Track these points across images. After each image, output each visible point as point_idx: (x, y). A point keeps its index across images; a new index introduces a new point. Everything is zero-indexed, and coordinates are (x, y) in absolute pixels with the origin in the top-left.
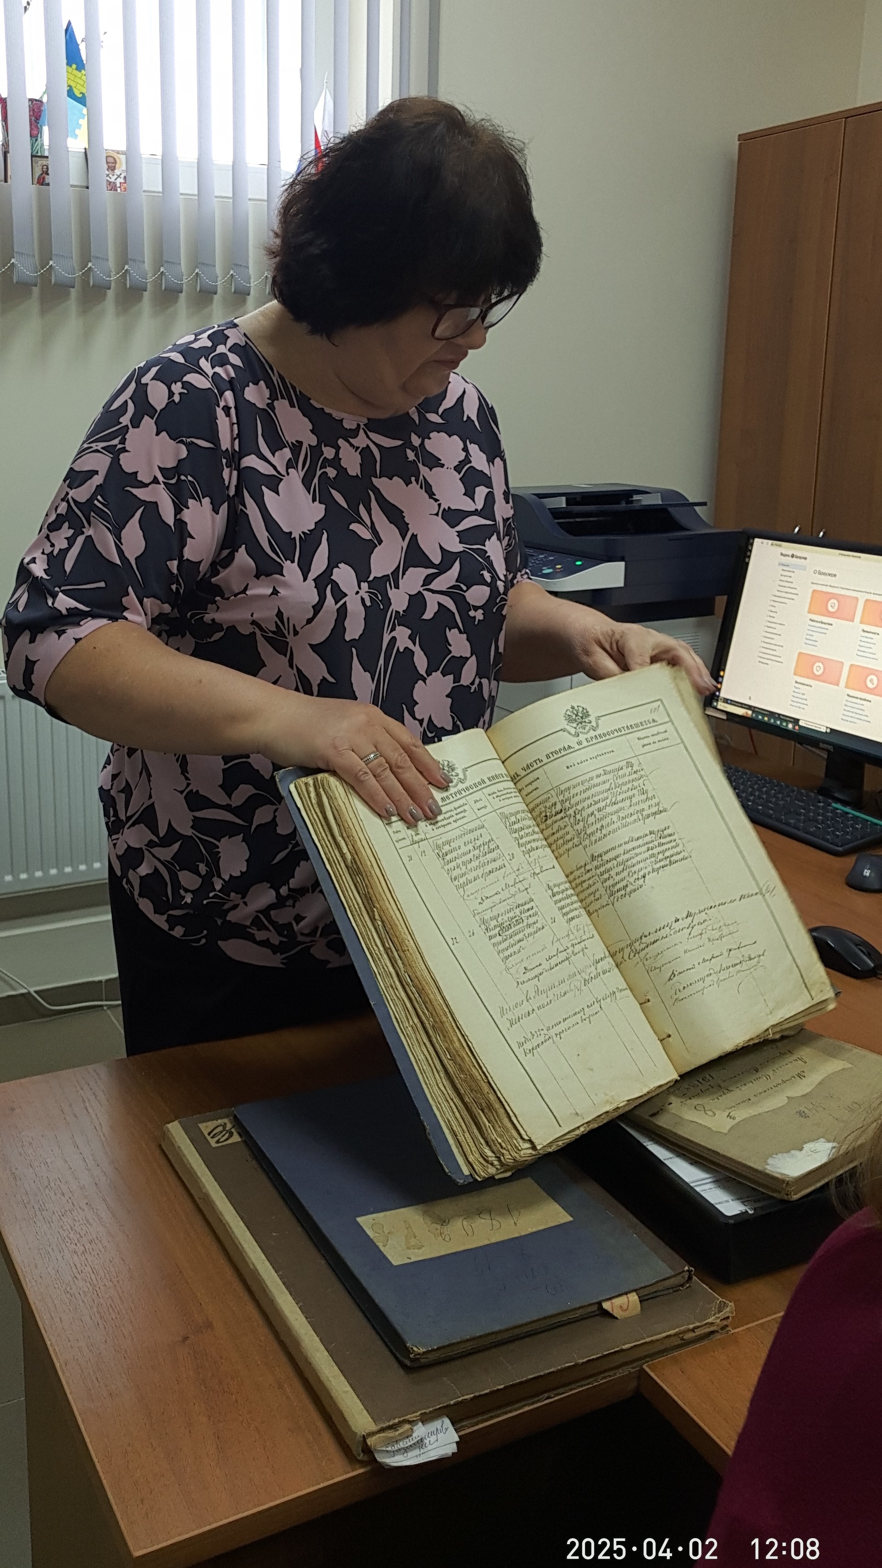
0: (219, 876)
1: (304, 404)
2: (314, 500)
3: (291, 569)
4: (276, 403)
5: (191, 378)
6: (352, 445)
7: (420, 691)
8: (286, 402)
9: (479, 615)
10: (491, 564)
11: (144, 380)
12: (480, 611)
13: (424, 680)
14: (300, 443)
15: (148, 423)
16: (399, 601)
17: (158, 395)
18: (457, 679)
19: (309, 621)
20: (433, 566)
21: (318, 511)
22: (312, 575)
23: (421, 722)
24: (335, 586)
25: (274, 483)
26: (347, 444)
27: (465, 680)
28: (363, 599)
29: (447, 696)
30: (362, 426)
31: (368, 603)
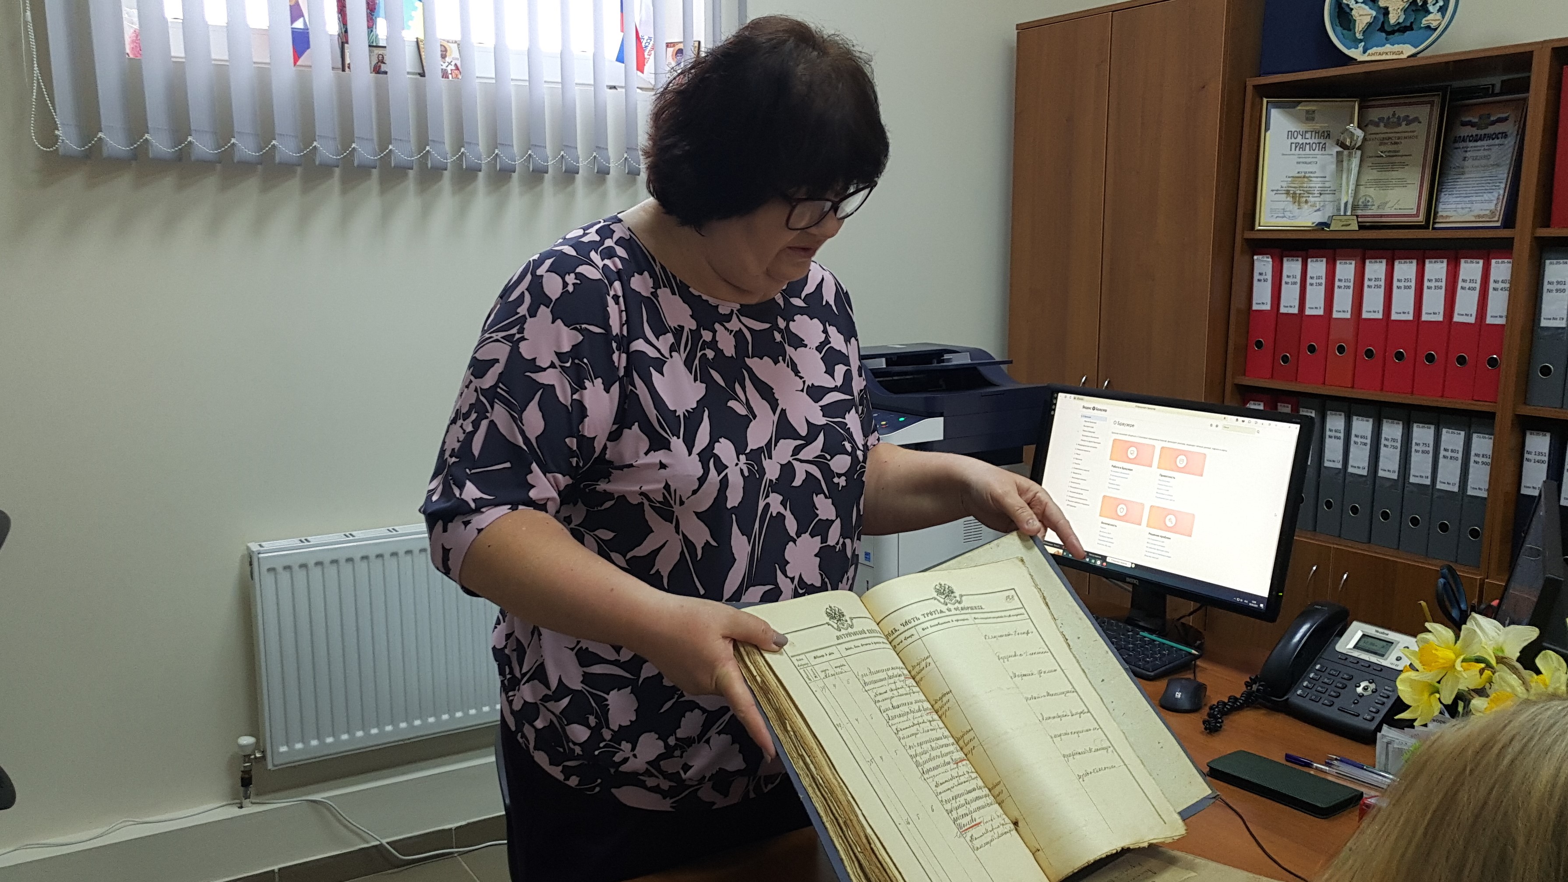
0: (608, 728)
1: (683, 292)
2: (695, 380)
3: (678, 444)
4: (659, 291)
5: (583, 269)
6: (726, 329)
7: (790, 551)
8: (668, 290)
9: (842, 481)
10: (851, 435)
11: (539, 272)
12: (843, 478)
13: (794, 541)
14: (682, 327)
15: (544, 312)
16: (772, 470)
17: (553, 286)
18: (824, 540)
19: (695, 492)
20: (799, 437)
21: (698, 391)
22: (697, 449)
23: (792, 579)
24: (717, 459)
25: (659, 364)
26: (723, 328)
27: (831, 542)
28: (742, 470)
29: (816, 555)
30: (735, 311)
31: (746, 474)
